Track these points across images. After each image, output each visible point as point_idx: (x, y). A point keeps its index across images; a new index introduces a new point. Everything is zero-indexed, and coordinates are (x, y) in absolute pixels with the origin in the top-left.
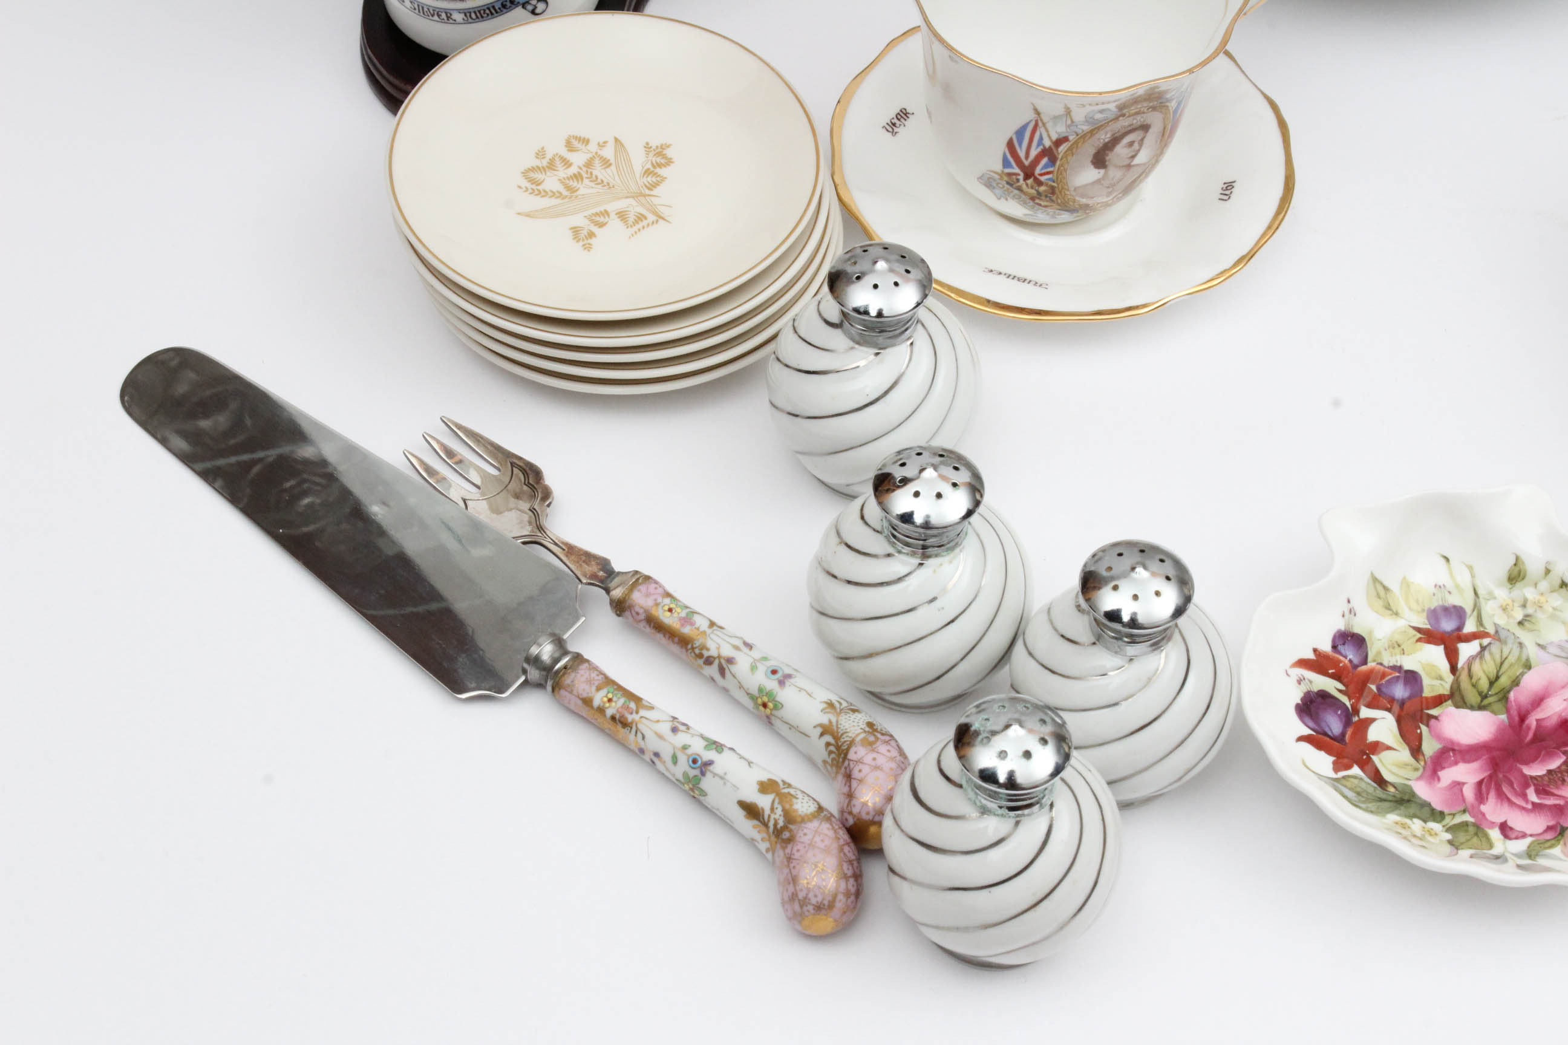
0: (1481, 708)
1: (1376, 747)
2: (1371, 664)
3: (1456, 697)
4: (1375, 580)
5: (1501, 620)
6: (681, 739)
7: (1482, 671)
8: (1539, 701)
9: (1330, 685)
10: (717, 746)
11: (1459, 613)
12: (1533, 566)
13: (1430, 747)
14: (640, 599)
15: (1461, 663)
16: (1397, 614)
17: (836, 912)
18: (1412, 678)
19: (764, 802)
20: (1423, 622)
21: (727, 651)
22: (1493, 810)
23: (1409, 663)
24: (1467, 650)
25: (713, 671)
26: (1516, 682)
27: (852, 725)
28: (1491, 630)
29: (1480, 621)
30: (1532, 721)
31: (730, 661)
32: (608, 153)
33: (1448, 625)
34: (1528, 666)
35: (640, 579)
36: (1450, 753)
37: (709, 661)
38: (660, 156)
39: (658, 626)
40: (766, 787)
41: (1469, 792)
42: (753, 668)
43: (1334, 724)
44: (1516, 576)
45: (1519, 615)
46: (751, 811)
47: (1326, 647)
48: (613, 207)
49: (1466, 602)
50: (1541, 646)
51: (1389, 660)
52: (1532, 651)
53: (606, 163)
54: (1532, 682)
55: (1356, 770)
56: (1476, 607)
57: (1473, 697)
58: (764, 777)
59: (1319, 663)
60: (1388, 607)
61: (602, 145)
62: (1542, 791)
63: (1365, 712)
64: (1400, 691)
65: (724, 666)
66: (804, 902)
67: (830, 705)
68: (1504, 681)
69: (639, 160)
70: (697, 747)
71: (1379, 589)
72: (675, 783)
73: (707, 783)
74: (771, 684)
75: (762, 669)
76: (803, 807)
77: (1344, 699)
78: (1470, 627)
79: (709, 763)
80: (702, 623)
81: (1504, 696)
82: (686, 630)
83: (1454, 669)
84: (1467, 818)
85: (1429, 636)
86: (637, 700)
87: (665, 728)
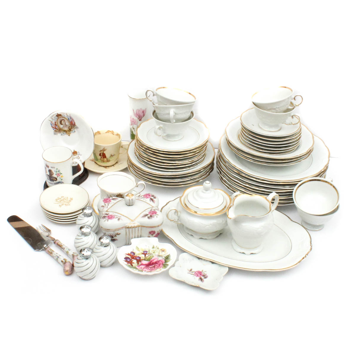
0: (147, 261)
1: (133, 263)
2: (135, 255)
3: (145, 260)
4: (137, 247)
5: (151, 252)
6: (57, 254)
7: (148, 258)
8: (153, 260)
9: (129, 257)
10: (60, 256)
11: (147, 252)
12: (155, 246)
13: (140, 264)
14: (57, 242)
15: (146, 257)
16: (139, 251)
17: (68, 272)
18: (140, 258)
19: (63, 261)
20: (143, 252)
21: (64, 247)
22: (145, 269)
23: (140, 256)
24: (147, 255)
25: (63, 249)
26: (152, 258)
27: (75, 255)
28: (150, 253)
29: (149, 252)
30: (152, 262)
31: (65, 248)
32: (66, 198)
33: (145, 253)
34: (153, 257)
35: (57, 240)
36: (142, 264)
37: (62, 248)
38: (72, 199)
39: (58, 244)
40: (64, 259)
41: (143, 268)
42: (67, 249)
43: (128, 260)
44: (153, 248)
45: (153, 252)
46: (62, 261)
47: (130, 253)
48: (64, 204)
49: (148, 251)
50: (155, 255)
51: (137, 256)
52: (154, 255)
53: (65, 199)
54: (153, 258)
55: (130, 264)
56: (149, 251)
57: (146, 260)
58: (64, 258)
59: (128, 254)
60: (138, 250)
61: (65, 197)
62: (151, 268)
63: (133, 260)
64: (138, 259)
65: (64, 249)
66: (65, 270)
67: (74, 253)
68: (150, 259)
69: (69, 199)
70: (58, 255)
71: (137, 248)
72: (55, 260)
73: (59, 259)
74: (68, 251)
75: (68, 249)
76: (67, 261)
77: (131, 258)
78: (148, 253)
79: (59, 257)
80: (62, 245)
81: (150, 260)
82: (61, 245)
83: (145, 257)
84: (141, 270)
85: (143, 254)
86: (53, 251)
87: (55, 254)
